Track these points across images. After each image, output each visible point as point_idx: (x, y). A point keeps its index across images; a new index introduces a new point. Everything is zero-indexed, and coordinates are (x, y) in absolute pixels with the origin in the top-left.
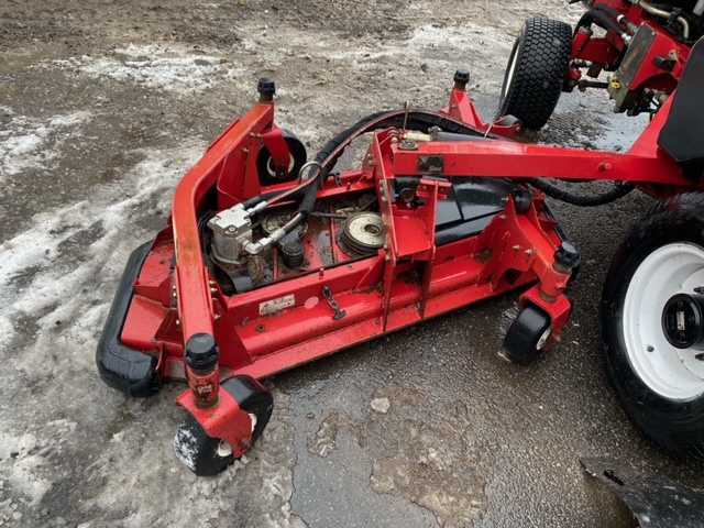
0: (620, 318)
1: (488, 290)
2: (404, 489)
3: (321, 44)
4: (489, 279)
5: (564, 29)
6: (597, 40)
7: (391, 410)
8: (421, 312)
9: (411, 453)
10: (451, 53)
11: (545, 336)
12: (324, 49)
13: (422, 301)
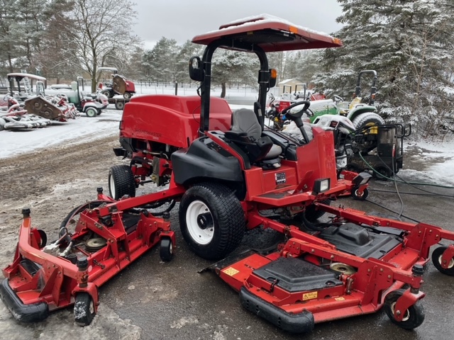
0: (189, 233)
1: (147, 247)
2: (153, 299)
3: (6, 205)
4: (145, 244)
5: (125, 167)
6: (140, 168)
7: (136, 288)
8: (129, 259)
9: (149, 292)
10: (77, 191)
11: (171, 248)
12: (11, 206)
13: (128, 256)
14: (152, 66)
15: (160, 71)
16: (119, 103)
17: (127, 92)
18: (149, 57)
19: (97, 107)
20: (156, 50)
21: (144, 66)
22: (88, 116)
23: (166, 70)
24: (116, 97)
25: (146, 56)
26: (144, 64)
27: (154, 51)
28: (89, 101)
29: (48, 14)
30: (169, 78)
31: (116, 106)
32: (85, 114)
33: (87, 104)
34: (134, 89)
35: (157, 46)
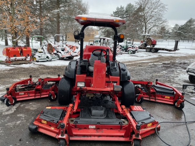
14: (182, 32)
15: (186, 35)
16: (148, 49)
17: (152, 44)
18: (181, 28)
19: (133, 50)
20: (186, 25)
21: (178, 32)
22: (128, 54)
23: (190, 34)
24: (148, 46)
25: (180, 28)
26: (178, 31)
27: (185, 25)
28: (130, 48)
29: (135, 14)
30: (191, 38)
31: (146, 50)
32: (127, 53)
33: (129, 49)
34: (156, 43)
35: (187, 23)
